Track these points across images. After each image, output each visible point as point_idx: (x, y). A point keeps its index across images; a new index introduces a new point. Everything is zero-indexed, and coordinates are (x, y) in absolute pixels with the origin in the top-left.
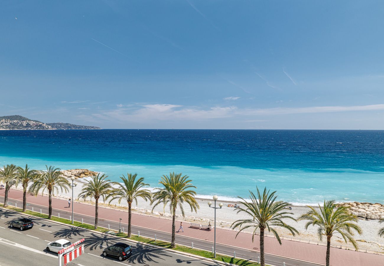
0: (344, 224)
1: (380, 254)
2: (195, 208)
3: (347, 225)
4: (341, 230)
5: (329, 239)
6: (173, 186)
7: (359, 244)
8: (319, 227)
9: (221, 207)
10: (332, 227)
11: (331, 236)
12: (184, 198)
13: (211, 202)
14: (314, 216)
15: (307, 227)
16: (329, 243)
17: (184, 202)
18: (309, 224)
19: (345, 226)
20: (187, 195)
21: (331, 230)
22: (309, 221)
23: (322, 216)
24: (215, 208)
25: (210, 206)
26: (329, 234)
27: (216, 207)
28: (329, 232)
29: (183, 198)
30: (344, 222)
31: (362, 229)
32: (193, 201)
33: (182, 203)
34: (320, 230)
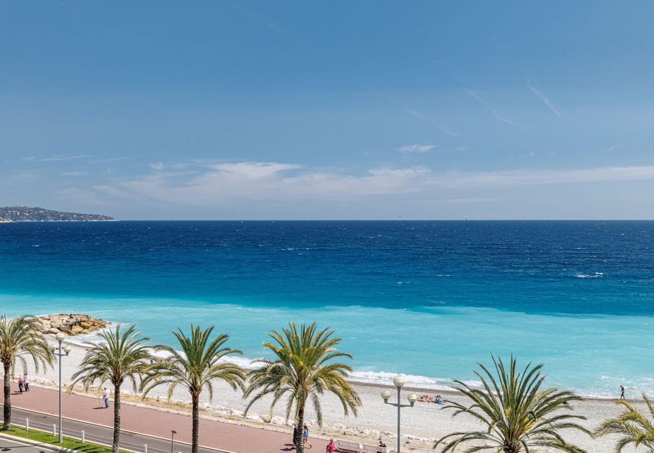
2: (352, 405)
6: (298, 354)
8: (648, 449)
9: (412, 404)
12: (324, 383)
13: (388, 392)
17: (324, 391)
18: (623, 443)
20: (333, 376)
24: (399, 406)
25: (386, 401)
27: (401, 403)
29: (321, 381)
32: (346, 389)
33: (319, 395)
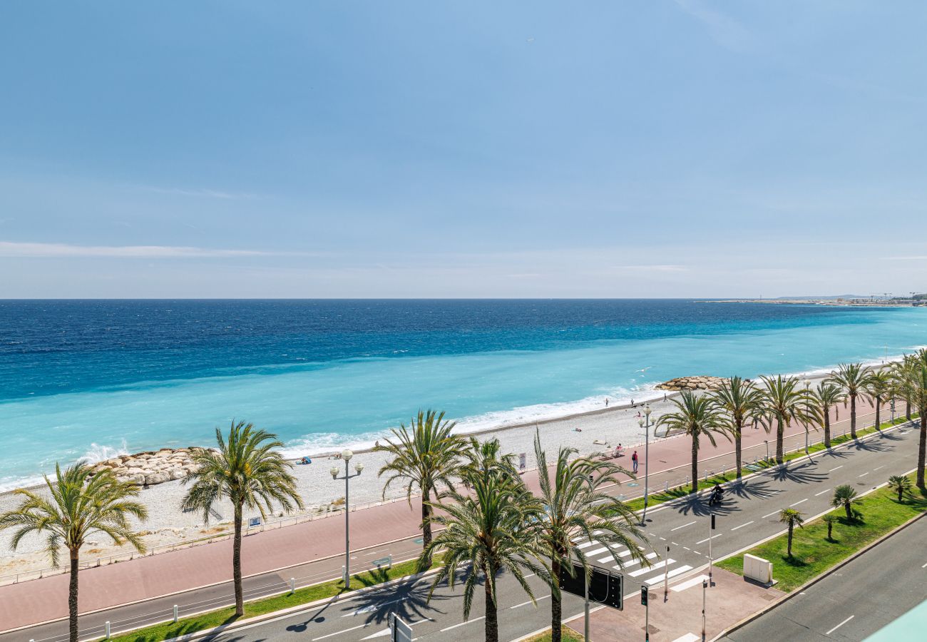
0: (111, 509)
1: (179, 547)
3: (117, 508)
4: (105, 523)
5: (74, 553)
7: (145, 540)
10: (82, 522)
11: (80, 545)
14: (33, 511)
15: (16, 543)
16: (74, 563)
19: (114, 512)
21: (79, 532)
22: (21, 527)
23: (55, 505)
26: (75, 542)
28: (76, 538)
30: (110, 505)
31: (148, 508)
34: (53, 539)
